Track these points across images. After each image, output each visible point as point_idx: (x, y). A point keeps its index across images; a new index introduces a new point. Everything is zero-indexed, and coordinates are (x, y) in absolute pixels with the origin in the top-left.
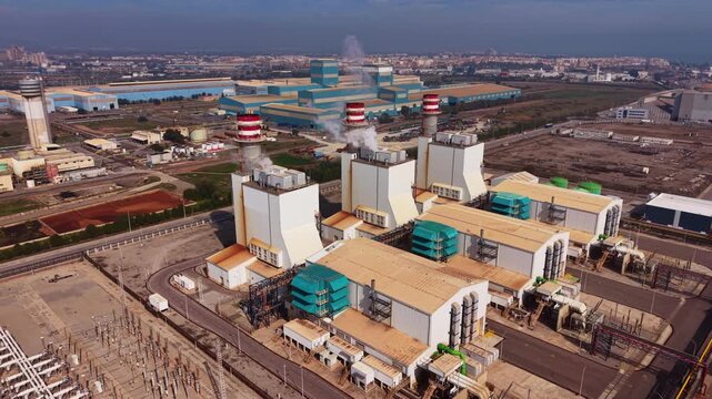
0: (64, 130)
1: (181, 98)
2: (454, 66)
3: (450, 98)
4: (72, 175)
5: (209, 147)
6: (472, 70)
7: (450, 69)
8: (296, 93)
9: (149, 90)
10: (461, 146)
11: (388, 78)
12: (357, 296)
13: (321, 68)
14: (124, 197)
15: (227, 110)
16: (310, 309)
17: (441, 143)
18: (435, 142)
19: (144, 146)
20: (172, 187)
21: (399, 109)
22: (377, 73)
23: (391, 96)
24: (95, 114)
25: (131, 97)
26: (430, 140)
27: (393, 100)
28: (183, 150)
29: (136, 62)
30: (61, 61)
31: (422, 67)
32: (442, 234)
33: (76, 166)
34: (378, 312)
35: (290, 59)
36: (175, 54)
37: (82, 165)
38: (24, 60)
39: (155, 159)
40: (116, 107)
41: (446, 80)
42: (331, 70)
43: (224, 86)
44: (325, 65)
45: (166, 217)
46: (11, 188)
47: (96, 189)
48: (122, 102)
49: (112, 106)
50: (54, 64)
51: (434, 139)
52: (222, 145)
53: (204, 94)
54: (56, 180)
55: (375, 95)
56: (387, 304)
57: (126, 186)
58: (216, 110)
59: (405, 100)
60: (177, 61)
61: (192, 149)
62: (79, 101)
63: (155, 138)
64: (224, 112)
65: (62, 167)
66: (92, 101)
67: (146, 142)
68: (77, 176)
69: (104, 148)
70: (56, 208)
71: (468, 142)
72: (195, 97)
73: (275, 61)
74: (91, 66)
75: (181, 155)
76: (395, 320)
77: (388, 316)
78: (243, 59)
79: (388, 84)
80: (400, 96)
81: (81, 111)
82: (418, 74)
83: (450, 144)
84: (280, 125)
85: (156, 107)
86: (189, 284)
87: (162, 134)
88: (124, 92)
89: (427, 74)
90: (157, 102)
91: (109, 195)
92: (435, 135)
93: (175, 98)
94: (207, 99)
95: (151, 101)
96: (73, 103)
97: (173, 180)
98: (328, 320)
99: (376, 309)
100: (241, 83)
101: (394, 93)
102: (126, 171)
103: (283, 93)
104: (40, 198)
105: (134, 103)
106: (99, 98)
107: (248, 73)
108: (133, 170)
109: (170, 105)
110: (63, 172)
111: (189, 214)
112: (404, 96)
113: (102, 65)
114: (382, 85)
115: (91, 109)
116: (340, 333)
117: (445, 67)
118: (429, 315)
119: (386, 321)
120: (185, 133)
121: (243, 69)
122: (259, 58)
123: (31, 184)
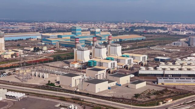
1: (23, 39)
2: (125, 28)
3: (120, 39)
6: (132, 30)
7: (124, 29)
10: (116, 46)
11: (99, 33)
13: (76, 29)
21: (103, 42)
22: (95, 31)
23: (100, 38)
27: (101, 40)
31: (112, 29)
41: (121, 34)
42: (79, 30)
43: (37, 35)
44: (77, 28)
52: (53, 51)
53: (30, 38)
59: (105, 40)
63: (32, 49)
67: (30, 50)
72: (27, 39)
79: (99, 34)
80: (103, 38)
82: (110, 31)
89: (113, 32)
92: (111, 44)
93: (20, 40)
94: (32, 40)
100: (43, 34)
101: (101, 37)
112: (104, 38)
114: (97, 35)
117: (121, 28)
118: (108, 63)
119: (102, 66)
123: (14, 57)
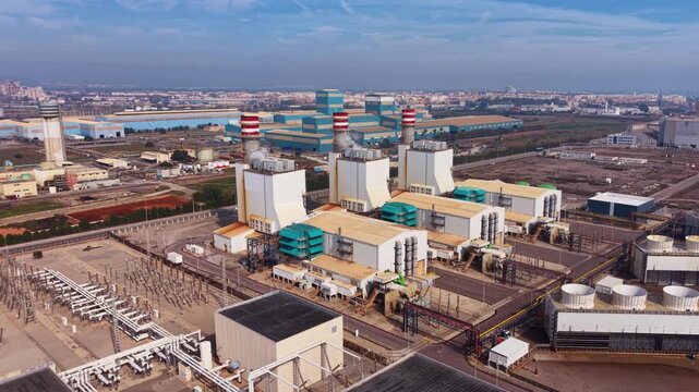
0: (74, 153)
1: (187, 128)
2: (467, 102)
3: (451, 126)
4: (89, 184)
5: (215, 164)
8: (300, 122)
9: (154, 120)
10: (432, 151)
11: (389, 108)
12: (329, 243)
13: (326, 98)
14: (139, 199)
15: (233, 137)
16: (293, 252)
17: (417, 150)
18: (412, 149)
19: (153, 165)
20: (182, 193)
22: (379, 103)
23: (393, 124)
24: (102, 140)
25: (137, 127)
26: (408, 147)
28: (191, 167)
29: (137, 97)
30: (58, 96)
32: (404, 209)
33: (92, 177)
34: (343, 253)
35: (300, 95)
36: (179, 90)
37: (98, 177)
38: (20, 94)
39: (165, 173)
40: (123, 134)
44: (330, 95)
45: (177, 212)
46: (35, 193)
47: (112, 195)
48: (128, 131)
49: (118, 134)
50: (52, 98)
51: (412, 147)
52: (227, 163)
53: (210, 125)
54: (76, 187)
55: (377, 123)
56: (350, 245)
57: (140, 193)
58: (221, 137)
60: (182, 97)
61: (199, 166)
62: (85, 129)
63: (163, 158)
64: (229, 139)
65: (80, 178)
66: (99, 129)
67: (155, 161)
68: (94, 185)
69: (115, 166)
70: (78, 208)
71: (437, 148)
72: (200, 127)
73: (284, 97)
74: (91, 101)
75: (190, 170)
76: (355, 257)
77: (351, 253)
78: (250, 95)
79: (390, 112)
81: (88, 138)
83: (424, 150)
84: (284, 149)
85: (163, 136)
86: (200, 250)
87: (170, 155)
88: (129, 121)
90: (163, 131)
91: (125, 198)
92: (412, 143)
93: (181, 128)
94: (212, 129)
95: (156, 130)
96: (79, 131)
97: (181, 189)
98: (307, 261)
99: (343, 250)
100: (247, 114)
101: (395, 121)
102: (138, 182)
103: (288, 122)
104: (62, 200)
105: (139, 131)
106: (106, 127)
107: (256, 107)
108: (145, 181)
109: (175, 134)
110: (82, 182)
111: (197, 210)
113: (103, 100)
114: (384, 113)
115: (98, 137)
116: (315, 269)
117: (457, 102)
118: (377, 246)
119: (349, 259)
120: (192, 154)
121: (251, 102)
122: (267, 94)
123: (53, 190)
